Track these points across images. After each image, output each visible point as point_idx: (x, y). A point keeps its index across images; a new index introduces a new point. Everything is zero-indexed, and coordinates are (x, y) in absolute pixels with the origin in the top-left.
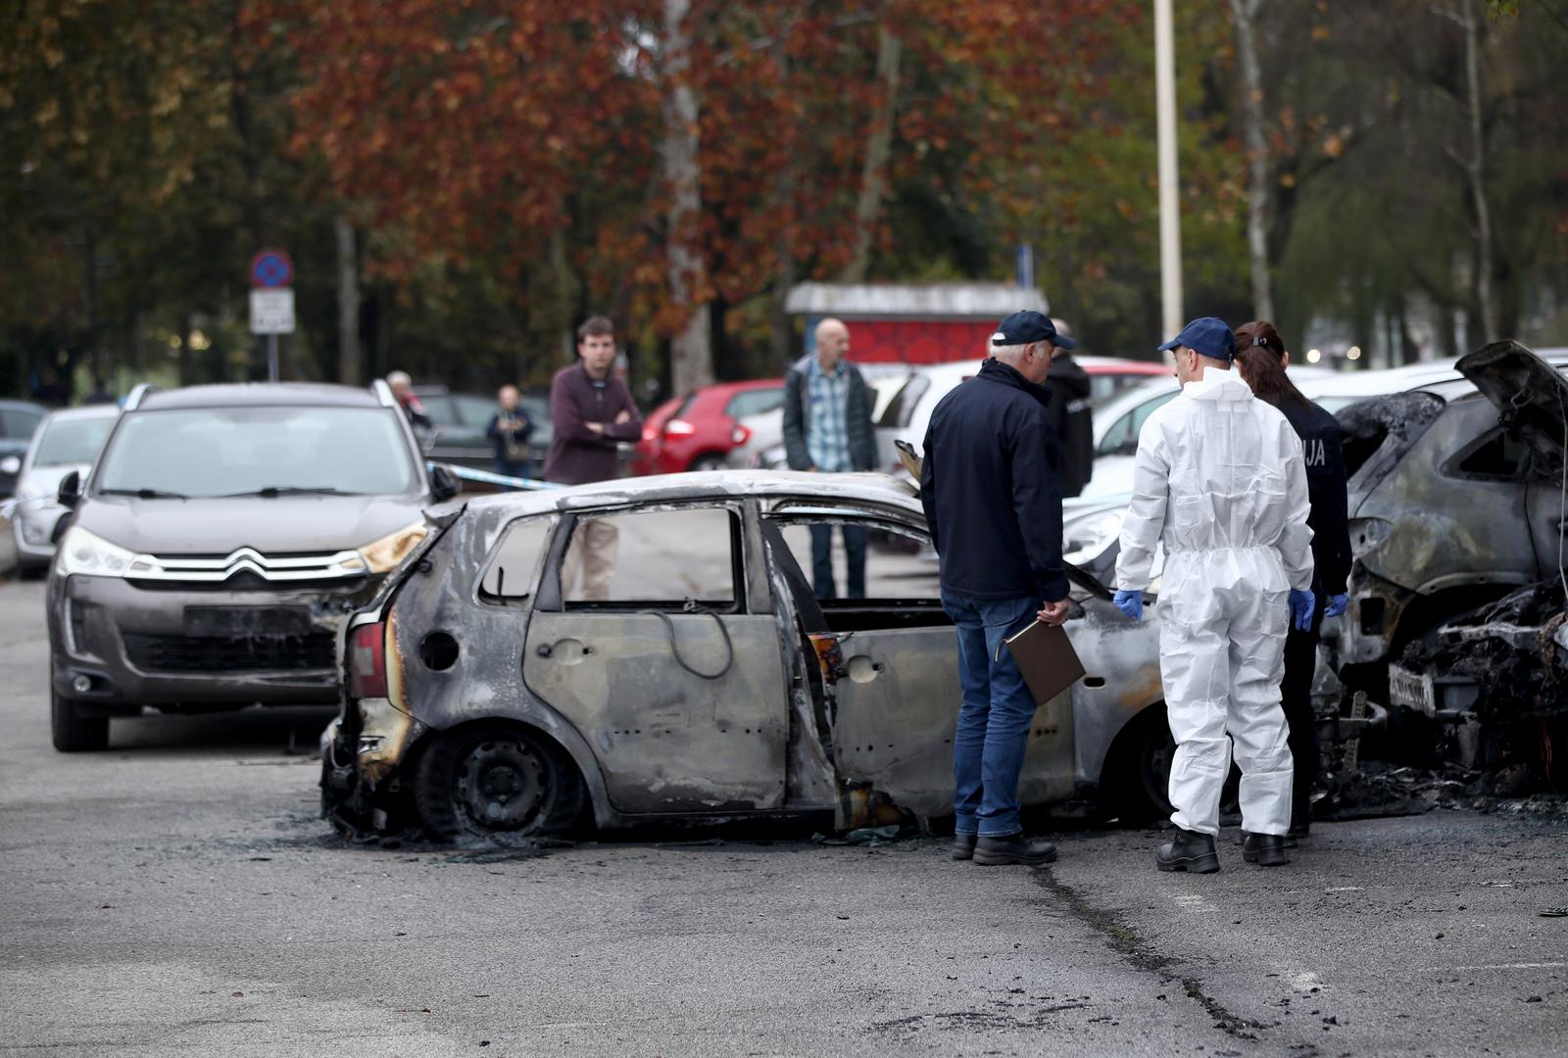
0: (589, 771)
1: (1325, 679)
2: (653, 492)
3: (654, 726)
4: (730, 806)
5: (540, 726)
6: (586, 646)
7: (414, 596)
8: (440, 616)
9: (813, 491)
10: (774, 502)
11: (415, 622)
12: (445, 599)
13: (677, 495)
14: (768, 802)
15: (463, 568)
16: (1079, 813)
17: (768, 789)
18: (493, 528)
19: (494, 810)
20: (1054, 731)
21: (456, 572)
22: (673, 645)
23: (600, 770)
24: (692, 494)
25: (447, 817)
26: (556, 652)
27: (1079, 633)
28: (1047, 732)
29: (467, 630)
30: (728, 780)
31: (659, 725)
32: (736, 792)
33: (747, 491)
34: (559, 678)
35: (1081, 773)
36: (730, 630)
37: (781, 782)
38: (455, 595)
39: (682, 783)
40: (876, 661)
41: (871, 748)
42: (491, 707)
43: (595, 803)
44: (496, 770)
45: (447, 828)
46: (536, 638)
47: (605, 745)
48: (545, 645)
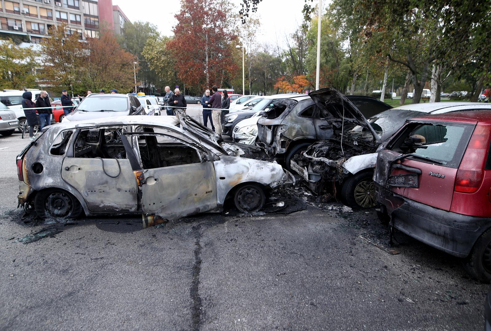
0: (82, 202)
1: (284, 177)
2: (103, 123)
3: (99, 190)
4: (122, 210)
5: (66, 190)
6: (79, 167)
7: (32, 152)
8: (38, 158)
9: (146, 124)
10: (136, 126)
11: (31, 160)
12: (40, 153)
13: (109, 124)
14: (133, 209)
15: (46, 144)
16: (218, 212)
17: (133, 206)
18: (56, 133)
19: (56, 212)
20: (211, 192)
21: (44, 145)
22: (103, 168)
23: (85, 201)
24: (113, 124)
25: (43, 214)
26: (71, 169)
27: (218, 165)
28: (209, 192)
29: (45, 163)
30: (121, 204)
31: (101, 189)
32: (124, 207)
33: (129, 123)
34: (72, 177)
35: (219, 202)
36: (120, 164)
37: (136, 205)
38: (43, 152)
39: (109, 205)
40: (156, 178)
41: (154, 204)
42: (52, 184)
43: (84, 210)
44: (57, 200)
45: (43, 216)
46: (65, 165)
47: (86, 195)
48: (67, 167)
